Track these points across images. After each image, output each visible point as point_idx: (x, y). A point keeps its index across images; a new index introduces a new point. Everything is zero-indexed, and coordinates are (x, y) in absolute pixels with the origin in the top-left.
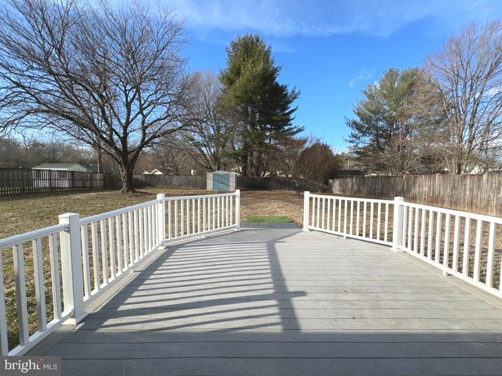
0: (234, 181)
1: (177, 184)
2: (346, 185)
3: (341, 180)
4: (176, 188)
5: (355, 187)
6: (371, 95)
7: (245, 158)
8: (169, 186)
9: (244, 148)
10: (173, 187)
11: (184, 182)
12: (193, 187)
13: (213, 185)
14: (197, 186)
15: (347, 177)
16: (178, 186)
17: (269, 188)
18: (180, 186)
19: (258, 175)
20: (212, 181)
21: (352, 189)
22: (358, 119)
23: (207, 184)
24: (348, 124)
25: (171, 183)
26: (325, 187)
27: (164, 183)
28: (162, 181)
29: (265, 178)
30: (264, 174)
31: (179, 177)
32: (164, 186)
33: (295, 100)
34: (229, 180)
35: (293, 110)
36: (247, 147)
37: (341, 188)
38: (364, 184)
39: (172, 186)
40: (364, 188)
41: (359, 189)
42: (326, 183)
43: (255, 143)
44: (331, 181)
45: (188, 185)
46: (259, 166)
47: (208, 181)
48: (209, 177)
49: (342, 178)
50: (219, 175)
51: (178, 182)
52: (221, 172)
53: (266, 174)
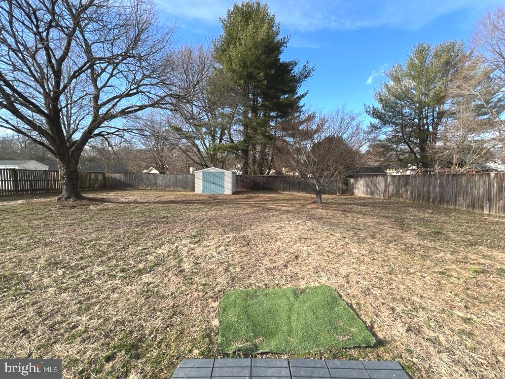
0: (230, 181)
1: (164, 185)
2: (375, 186)
3: (367, 179)
4: (162, 190)
5: (391, 188)
6: (396, 78)
7: (245, 152)
8: (154, 187)
9: (245, 141)
10: (158, 189)
11: (171, 182)
12: (182, 187)
13: (203, 186)
14: (187, 187)
15: (377, 176)
16: (165, 187)
17: (275, 189)
18: (167, 187)
19: (262, 173)
20: (201, 181)
21: (385, 191)
22: (379, 106)
23: (196, 185)
24: (368, 112)
25: (156, 184)
26: (345, 187)
27: (148, 183)
28: (145, 180)
29: (270, 176)
30: (269, 172)
31: (166, 175)
32: (148, 186)
33: (307, 79)
34: (224, 180)
35: (303, 96)
36: (248, 138)
37: (367, 190)
38: (406, 185)
39: (157, 187)
40: (407, 191)
41: (398, 191)
42: (346, 183)
43: (257, 133)
44: (352, 180)
45: (176, 185)
46: (263, 163)
47: (197, 181)
48: (198, 176)
49: (369, 176)
50: (210, 173)
51: (164, 182)
52: (212, 170)
53: (271, 172)
